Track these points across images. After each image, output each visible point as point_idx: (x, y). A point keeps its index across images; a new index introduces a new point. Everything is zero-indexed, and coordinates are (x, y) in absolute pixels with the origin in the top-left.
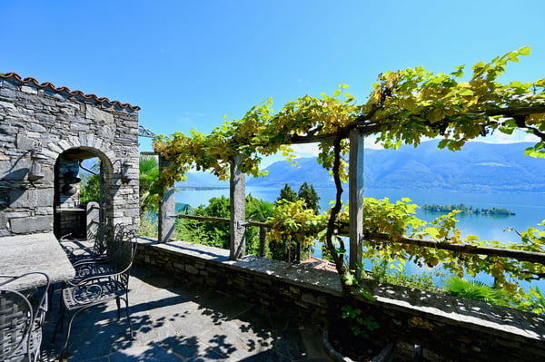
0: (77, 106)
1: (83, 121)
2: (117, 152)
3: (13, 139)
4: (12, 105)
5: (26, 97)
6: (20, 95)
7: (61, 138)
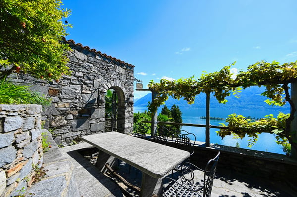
0: (113, 65)
1: (115, 73)
2: (126, 89)
3: (92, 82)
4: (92, 65)
5: (97, 61)
6: (95, 60)
7: (108, 82)
